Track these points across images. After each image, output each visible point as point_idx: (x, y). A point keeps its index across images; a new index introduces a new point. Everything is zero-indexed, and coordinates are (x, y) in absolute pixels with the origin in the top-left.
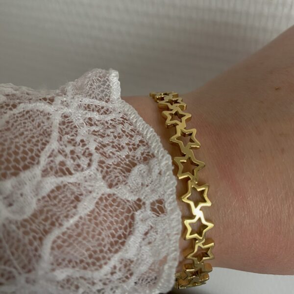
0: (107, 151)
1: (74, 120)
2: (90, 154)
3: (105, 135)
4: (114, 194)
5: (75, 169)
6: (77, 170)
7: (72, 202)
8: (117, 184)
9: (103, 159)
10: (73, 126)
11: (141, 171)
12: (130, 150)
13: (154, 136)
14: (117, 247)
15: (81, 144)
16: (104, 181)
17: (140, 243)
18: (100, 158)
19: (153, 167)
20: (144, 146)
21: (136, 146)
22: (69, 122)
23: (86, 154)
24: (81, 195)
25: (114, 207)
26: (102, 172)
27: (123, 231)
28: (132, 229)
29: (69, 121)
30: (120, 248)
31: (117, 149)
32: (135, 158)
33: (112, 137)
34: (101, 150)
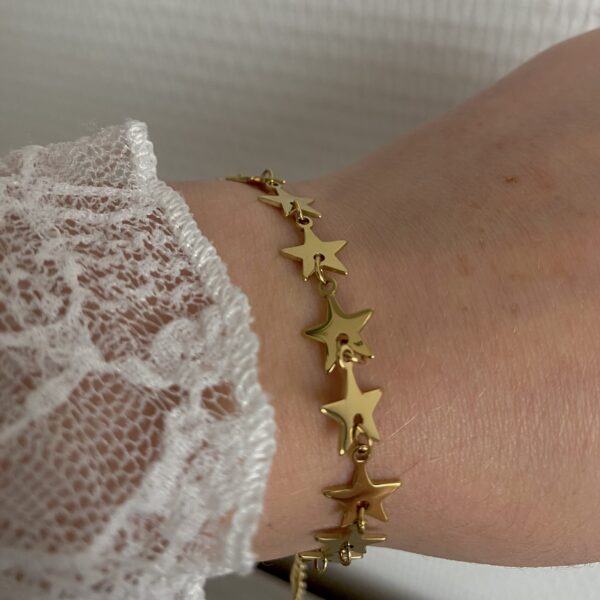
0: (105, 285)
1: (33, 224)
2: (67, 290)
3: (105, 253)
4: (117, 375)
5: (30, 319)
6: (33, 322)
7: (17, 390)
8: (123, 354)
9: (95, 300)
10: (30, 236)
11: (181, 330)
12: (160, 288)
13: (215, 262)
14: (123, 490)
15: (46, 270)
16: (93, 346)
17: (178, 478)
18: (87, 297)
19: (208, 322)
20: (191, 281)
21: (173, 282)
22: (23, 229)
23: (58, 290)
24: (38, 374)
25: (115, 404)
26: (90, 326)
27: (136, 453)
28: (158, 449)
29: (23, 226)
30: (130, 491)
31: (129, 282)
32: (169, 307)
33: (121, 255)
34: (93, 283)
